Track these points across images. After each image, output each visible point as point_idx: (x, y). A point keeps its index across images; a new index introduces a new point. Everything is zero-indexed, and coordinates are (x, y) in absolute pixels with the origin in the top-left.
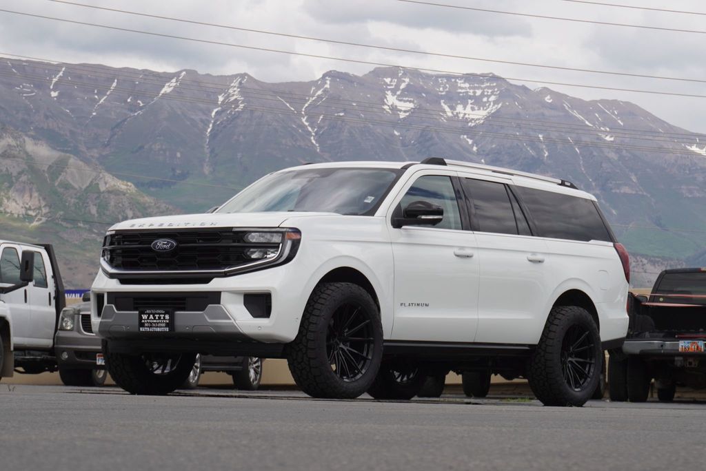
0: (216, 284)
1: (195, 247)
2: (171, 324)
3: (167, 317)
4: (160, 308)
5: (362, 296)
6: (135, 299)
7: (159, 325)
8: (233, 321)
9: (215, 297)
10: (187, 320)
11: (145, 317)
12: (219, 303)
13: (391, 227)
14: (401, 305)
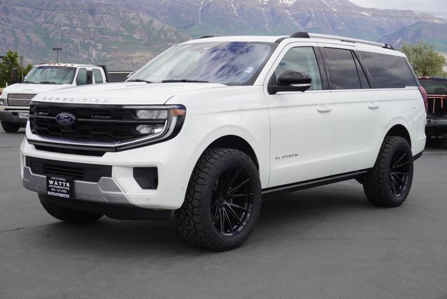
0: (107, 159)
1: (90, 123)
2: (71, 191)
3: (68, 185)
4: (62, 176)
5: (242, 159)
6: (45, 165)
7: (62, 191)
8: (123, 193)
9: (107, 170)
10: (85, 188)
11: (51, 182)
12: (111, 176)
13: (268, 94)
14: (276, 158)
